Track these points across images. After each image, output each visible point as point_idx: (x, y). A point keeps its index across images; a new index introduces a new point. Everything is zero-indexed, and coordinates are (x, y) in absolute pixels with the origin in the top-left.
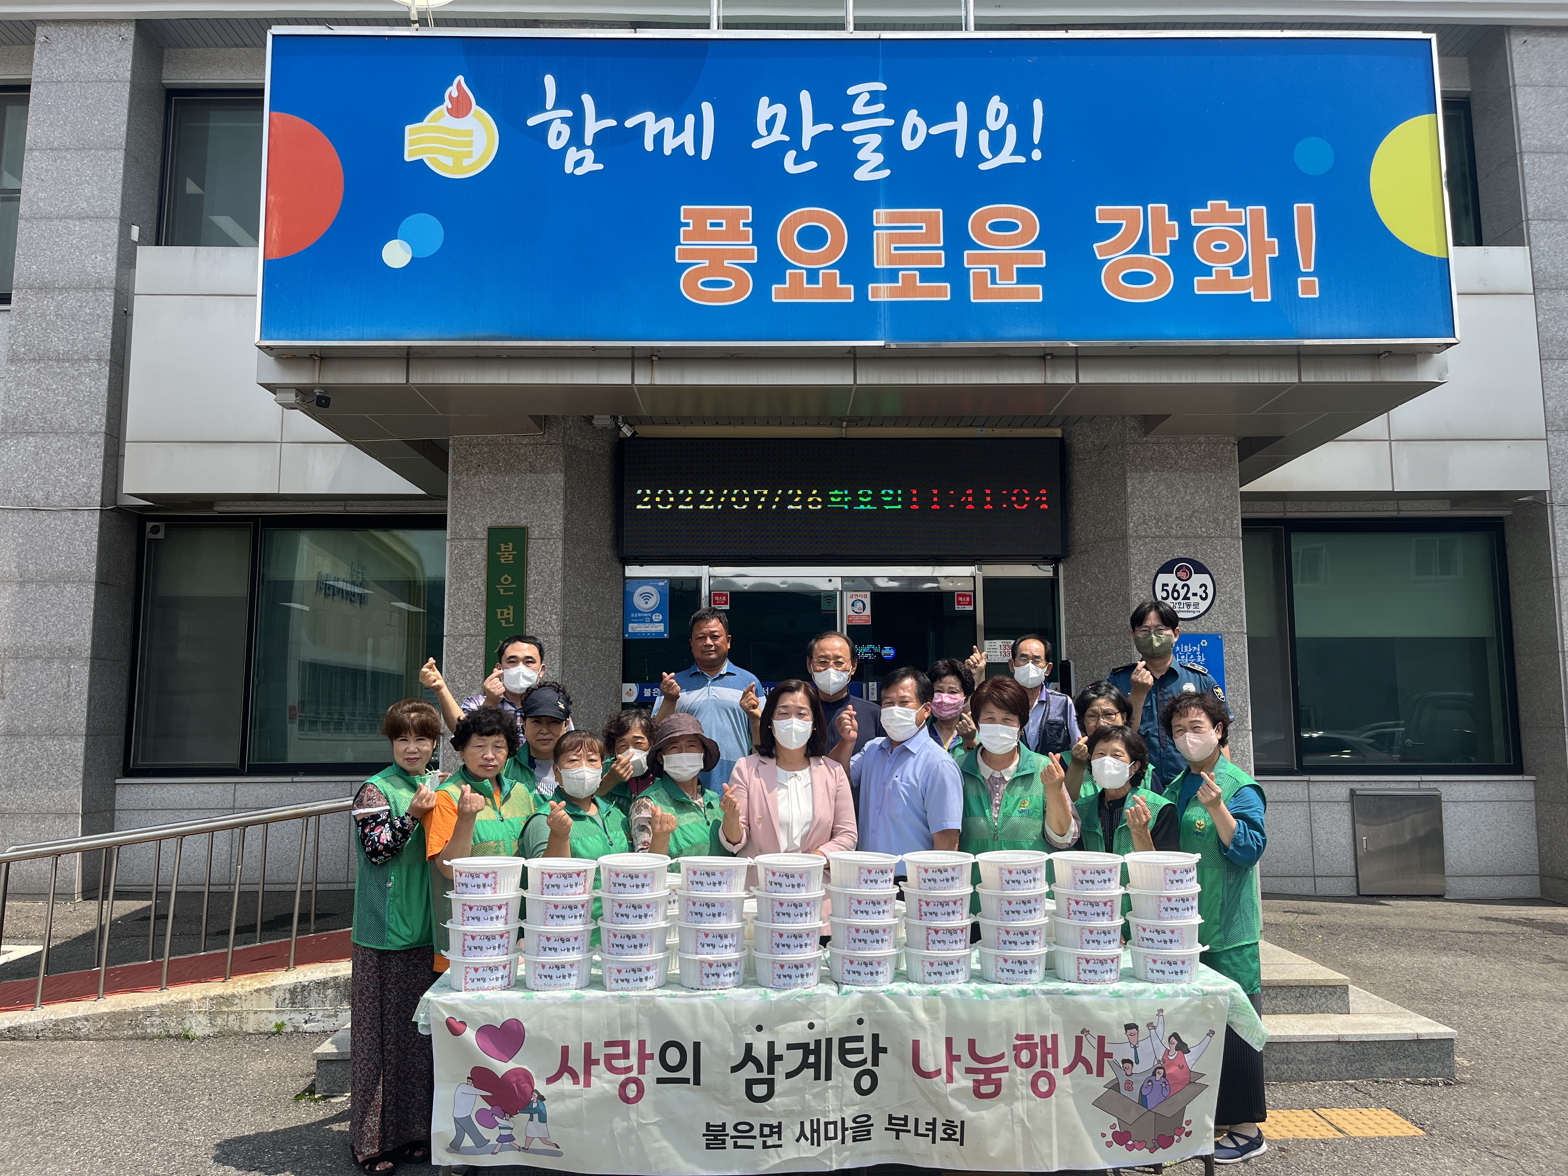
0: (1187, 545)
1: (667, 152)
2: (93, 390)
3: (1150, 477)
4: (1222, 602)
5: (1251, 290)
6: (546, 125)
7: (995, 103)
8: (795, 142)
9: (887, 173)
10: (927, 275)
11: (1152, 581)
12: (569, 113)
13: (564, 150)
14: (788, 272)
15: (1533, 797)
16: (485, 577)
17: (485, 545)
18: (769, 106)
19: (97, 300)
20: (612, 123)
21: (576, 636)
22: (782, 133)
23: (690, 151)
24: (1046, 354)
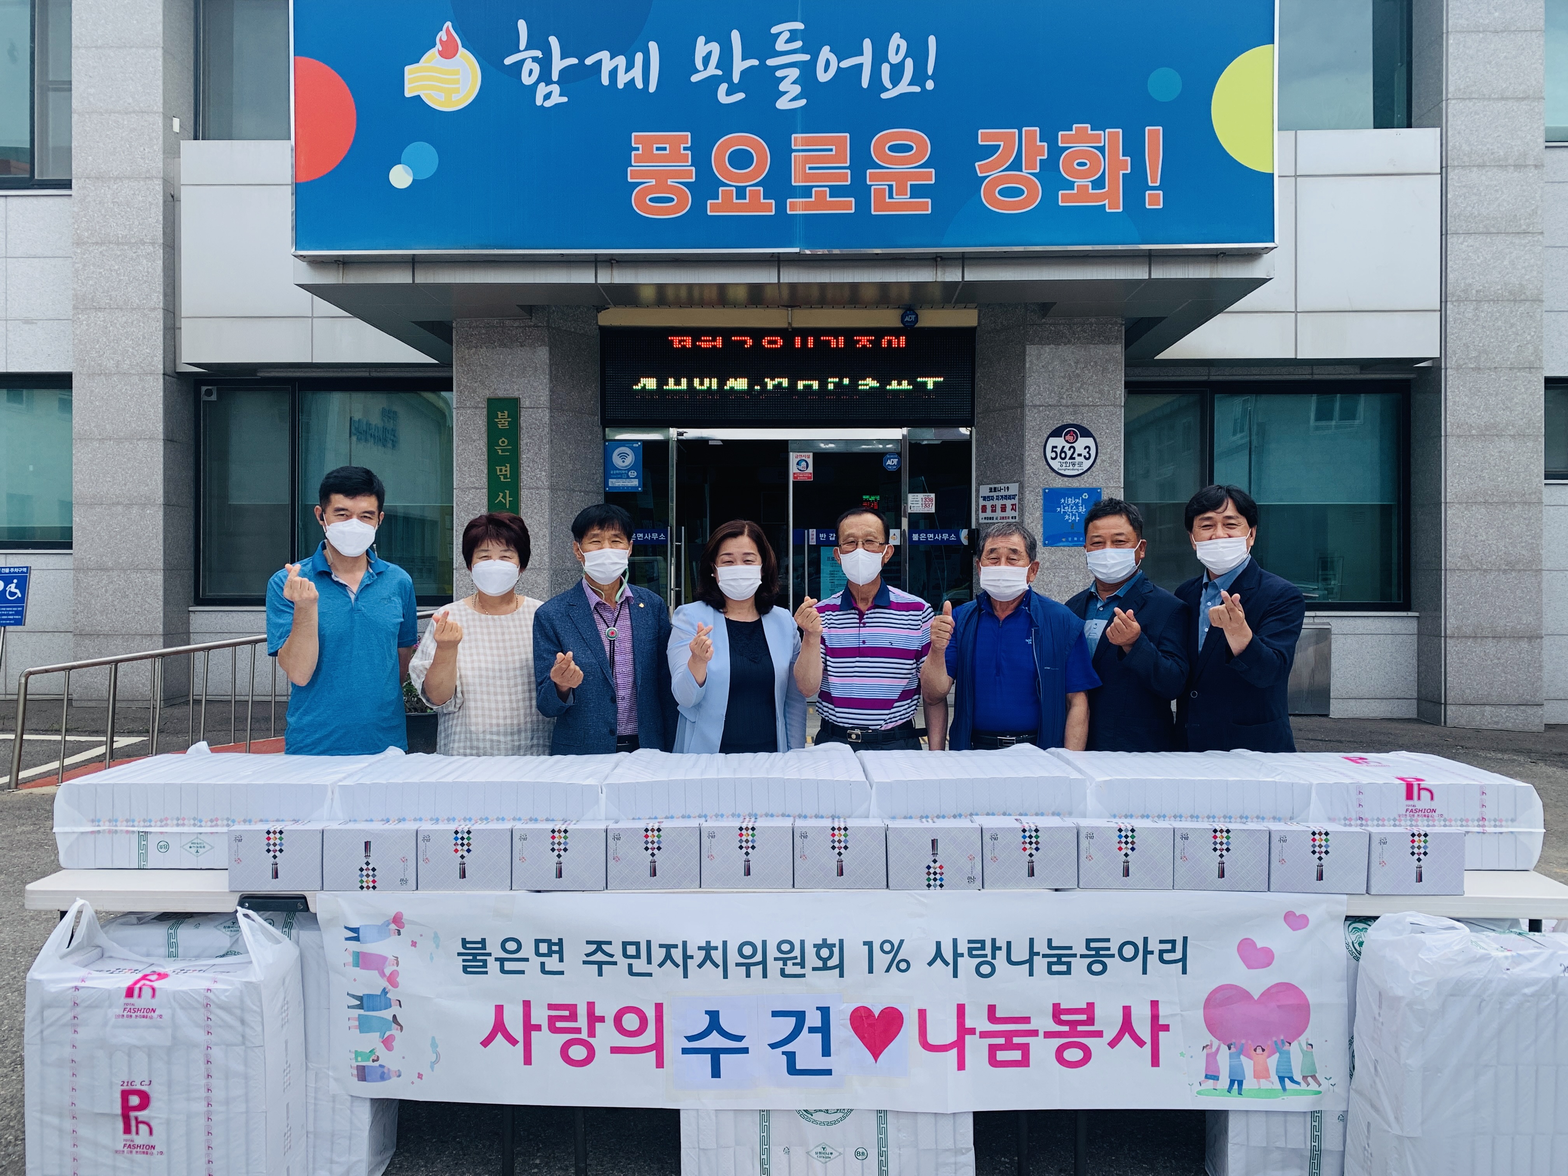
0: (1075, 413)
1: (620, 85)
2: (150, 270)
3: (1046, 353)
4: (1103, 461)
5: (1106, 202)
6: (520, 64)
7: (896, 39)
8: (727, 76)
9: (803, 102)
10: (836, 191)
11: (1043, 444)
12: (538, 54)
13: (534, 86)
14: (721, 189)
15: (1416, 631)
16: (486, 440)
17: (485, 413)
18: (705, 44)
19: (148, 189)
20: (574, 61)
21: (563, 490)
22: (716, 68)
23: (639, 85)
24: (937, 257)
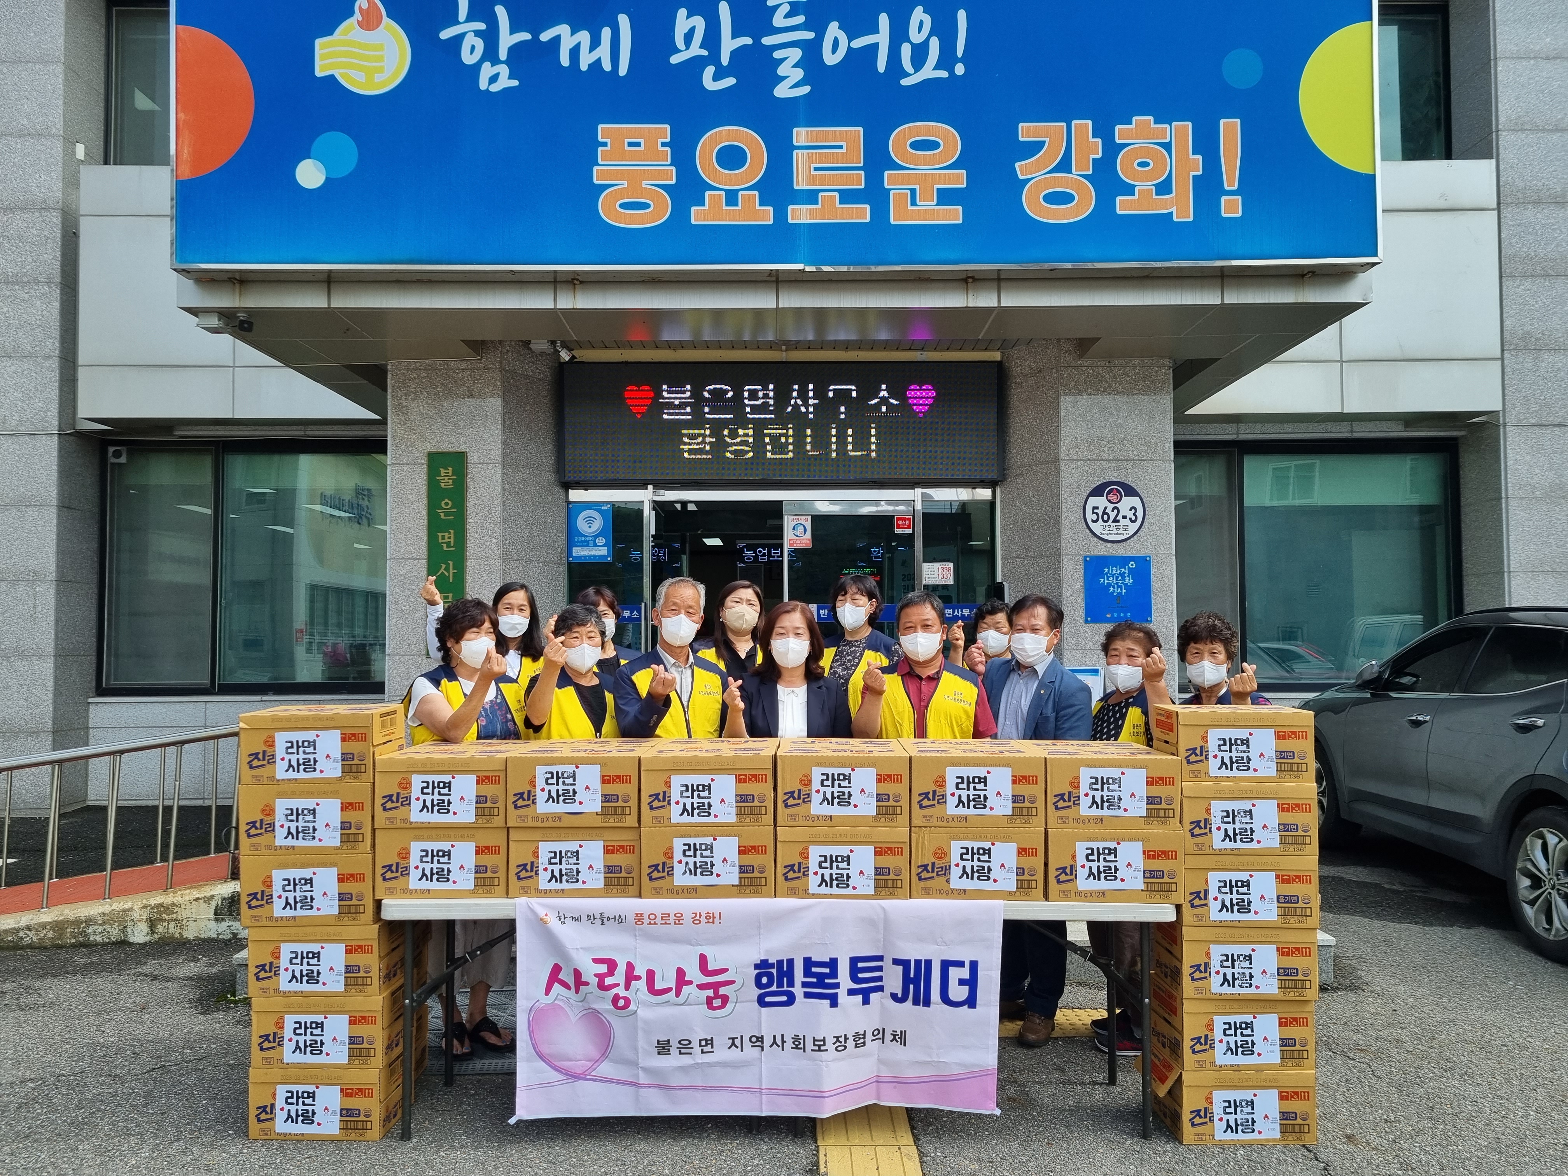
0: (1118, 469)
1: (584, 67)
2: (45, 313)
3: (1084, 400)
4: (1151, 524)
5: (1174, 209)
6: (459, 38)
7: (919, 14)
8: (714, 57)
9: (806, 89)
10: (847, 196)
11: (1082, 504)
12: (482, 26)
13: (477, 66)
14: (707, 193)
16: (425, 501)
17: (425, 470)
18: (687, 18)
19: (44, 221)
20: (526, 36)
21: (517, 560)
22: (702, 46)
23: (607, 66)
24: (968, 277)
